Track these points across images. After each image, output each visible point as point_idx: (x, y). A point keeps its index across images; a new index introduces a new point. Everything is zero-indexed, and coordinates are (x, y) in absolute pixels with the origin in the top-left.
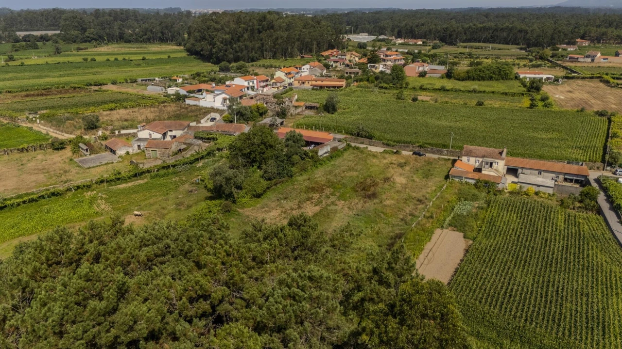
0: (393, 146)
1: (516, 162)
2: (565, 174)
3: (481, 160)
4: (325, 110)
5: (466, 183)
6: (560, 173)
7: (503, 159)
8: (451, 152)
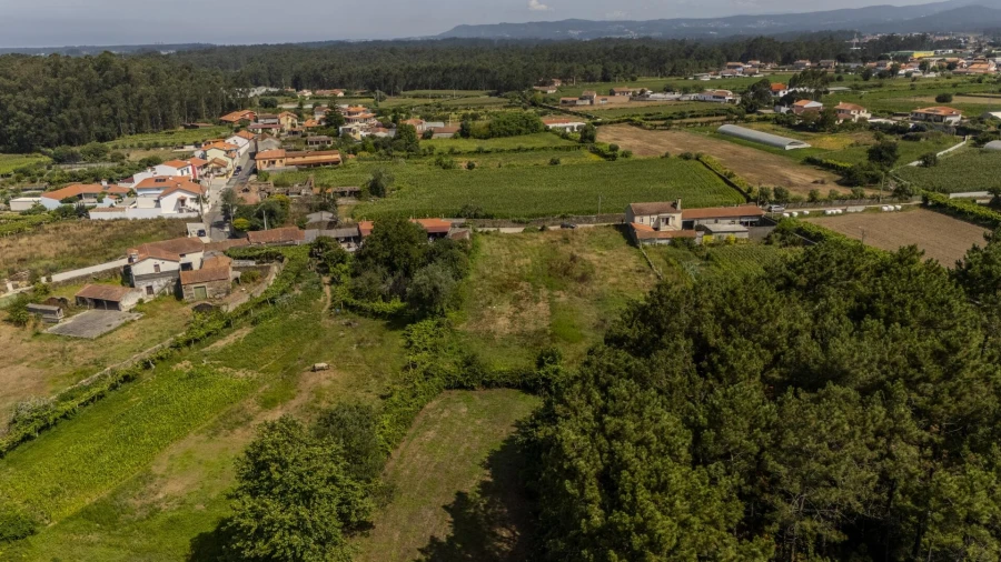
0: (527, 223)
1: (692, 213)
2: (741, 217)
3: (656, 217)
4: (373, 194)
5: (660, 245)
6: (735, 217)
7: (679, 212)
8: (601, 217)
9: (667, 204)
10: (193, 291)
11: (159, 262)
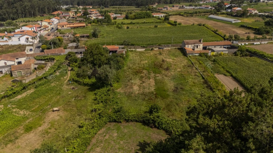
0: (147, 47)
1: (206, 44)
2: (224, 45)
3: (193, 45)
4: (93, 37)
5: (195, 56)
6: (222, 45)
7: (202, 43)
8: (173, 45)
9: (197, 40)
10: (17, 73)
11: (6, 61)
